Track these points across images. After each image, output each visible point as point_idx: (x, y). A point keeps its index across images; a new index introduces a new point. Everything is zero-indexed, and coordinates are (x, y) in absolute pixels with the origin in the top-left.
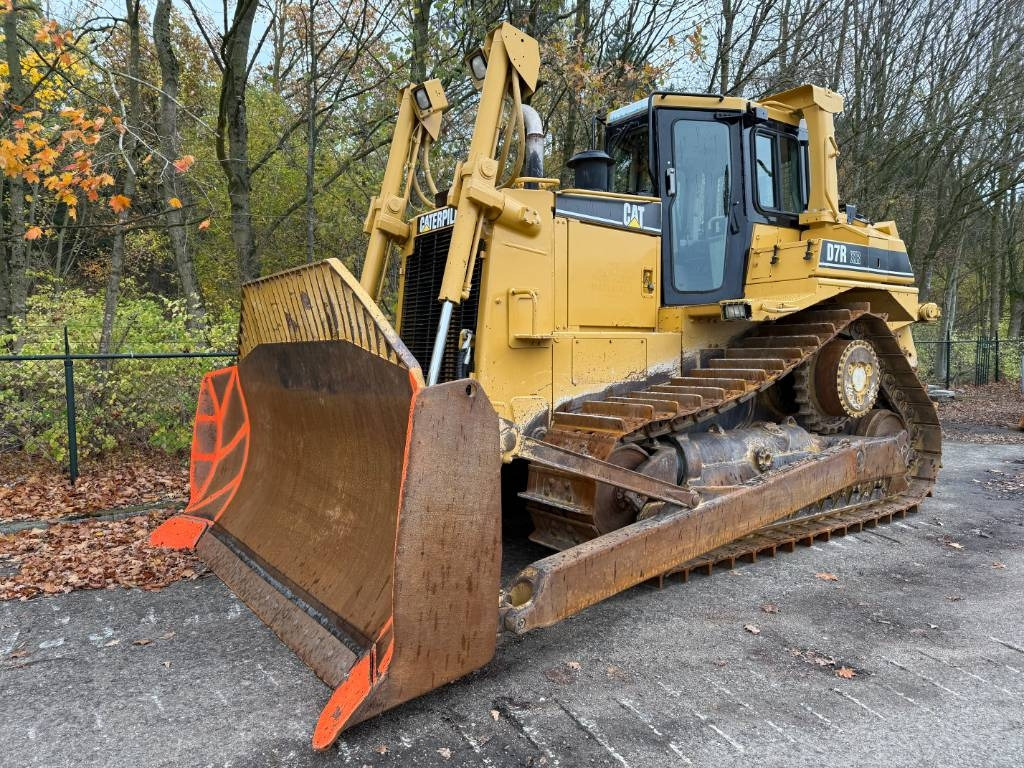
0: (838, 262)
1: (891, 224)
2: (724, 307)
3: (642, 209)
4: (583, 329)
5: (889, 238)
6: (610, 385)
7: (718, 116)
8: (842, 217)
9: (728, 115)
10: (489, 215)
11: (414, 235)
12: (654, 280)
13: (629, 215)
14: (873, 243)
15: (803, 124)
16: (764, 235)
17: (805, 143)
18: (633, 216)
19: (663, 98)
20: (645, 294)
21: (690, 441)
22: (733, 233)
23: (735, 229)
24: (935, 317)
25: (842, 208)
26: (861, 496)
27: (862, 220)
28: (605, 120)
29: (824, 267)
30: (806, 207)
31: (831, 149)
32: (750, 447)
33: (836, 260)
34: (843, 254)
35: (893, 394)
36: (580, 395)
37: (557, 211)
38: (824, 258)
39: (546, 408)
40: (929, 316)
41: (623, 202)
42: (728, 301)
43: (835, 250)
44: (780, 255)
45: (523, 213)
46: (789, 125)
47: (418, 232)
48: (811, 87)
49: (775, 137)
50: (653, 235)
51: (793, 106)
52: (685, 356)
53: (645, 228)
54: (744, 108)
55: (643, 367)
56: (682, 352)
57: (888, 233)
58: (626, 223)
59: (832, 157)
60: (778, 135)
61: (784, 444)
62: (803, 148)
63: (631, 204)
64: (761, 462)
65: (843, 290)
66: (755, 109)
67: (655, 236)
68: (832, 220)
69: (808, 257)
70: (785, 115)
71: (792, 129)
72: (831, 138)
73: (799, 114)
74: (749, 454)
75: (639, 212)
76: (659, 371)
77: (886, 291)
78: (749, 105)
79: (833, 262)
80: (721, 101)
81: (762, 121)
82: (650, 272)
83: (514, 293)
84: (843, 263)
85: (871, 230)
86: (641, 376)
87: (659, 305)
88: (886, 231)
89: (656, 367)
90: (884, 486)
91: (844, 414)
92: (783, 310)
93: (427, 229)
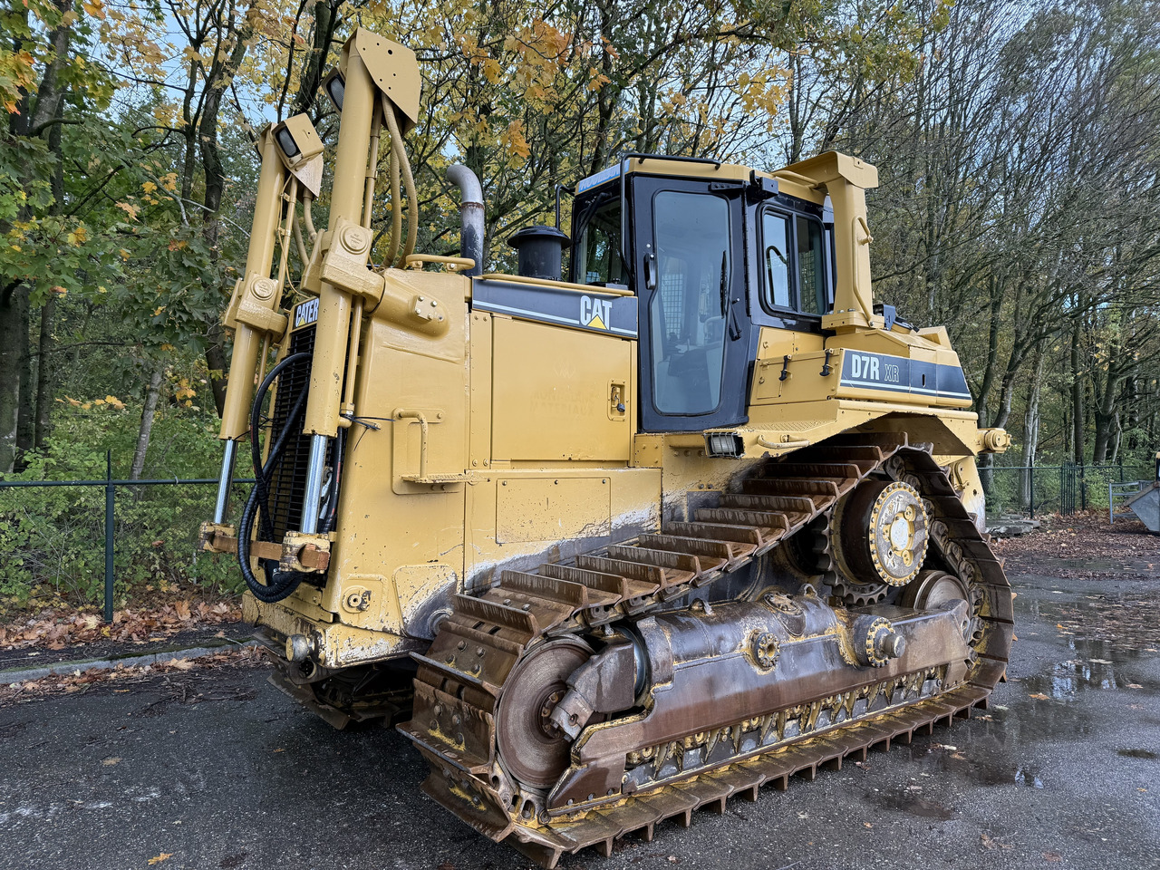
0: (868, 379)
1: (941, 331)
2: (709, 440)
3: (608, 305)
4: (515, 464)
5: (938, 348)
6: (555, 543)
7: (713, 188)
8: (878, 321)
9: (725, 186)
10: (366, 307)
11: (290, 330)
12: (627, 397)
13: (590, 311)
14: (915, 355)
15: (828, 203)
16: (775, 342)
17: (830, 226)
18: (594, 313)
19: (641, 162)
20: (611, 417)
21: (657, 629)
22: (734, 339)
23: (736, 334)
24: (1004, 446)
25: (878, 308)
26: (908, 691)
27: (904, 324)
28: (574, 190)
29: (849, 385)
30: (831, 307)
31: (860, 233)
32: (747, 633)
33: (865, 377)
34: (875, 369)
35: (947, 548)
36: (509, 559)
37: (474, 302)
38: (847, 375)
39: (453, 580)
40: (995, 445)
41: (580, 295)
42: (713, 430)
43: (863, 363)
44: (792, 368)
45: (414, 304)
46: (808, 202)
47: (294, 327)
48: (836, 155)
49: (791, 216)
50: (627, 339)
51: (813, 180)
52: (666, 500)
53: (613, 329)
54: (747, 179)
55: (605, 518)
56: (662, 496)
57: (937, 342)
58: (585, 323)
59: (863, 243)
60: (795, 214)
61: (797, 627)
62: (827, 232)
63: (592, 297)
64: (761, 655)
65: (875, 416)
66: (760, 180)
67: (628, 340)
68: (865, 325)
69: (826, 372)
70: (805, 190)
71: (815, 209)
72: (860, 220)
73: (821, 189)
74: (745, 642)
75: (603, 308)
76: (629, 522)
77: (934, 417)
78: (752, 173)
79: (860, 379)
80: (717, 168)
81: (770, 195)
82: (622, 387)
83: (400, 416)
84: (875, 381)
85: (915, 338)
86: (602, 528)
87: (635, 430)
88: (934, 339)
89: (623, 517)
90: (939, 676)
91: (880, 581)
92: (789, 444)
93: (303, 322)
